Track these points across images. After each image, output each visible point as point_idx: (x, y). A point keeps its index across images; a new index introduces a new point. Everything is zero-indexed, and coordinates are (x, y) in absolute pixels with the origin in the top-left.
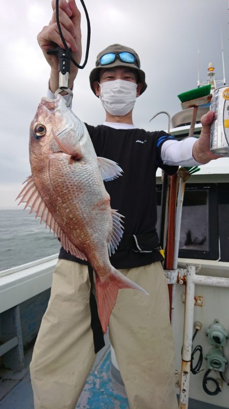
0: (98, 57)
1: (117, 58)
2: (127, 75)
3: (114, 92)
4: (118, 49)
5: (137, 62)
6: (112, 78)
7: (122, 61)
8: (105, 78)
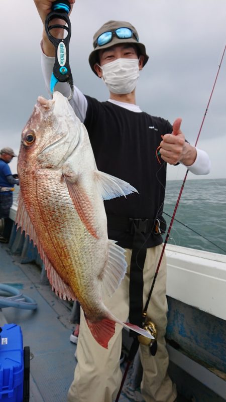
0: (94, 38)
1: (114, 35)
2: (127, 51)
3: (116, 73)
4: (114, 26)
5: (135, 36)
6: (112, 58)
7: (119, 38)
8: (106, 59)
